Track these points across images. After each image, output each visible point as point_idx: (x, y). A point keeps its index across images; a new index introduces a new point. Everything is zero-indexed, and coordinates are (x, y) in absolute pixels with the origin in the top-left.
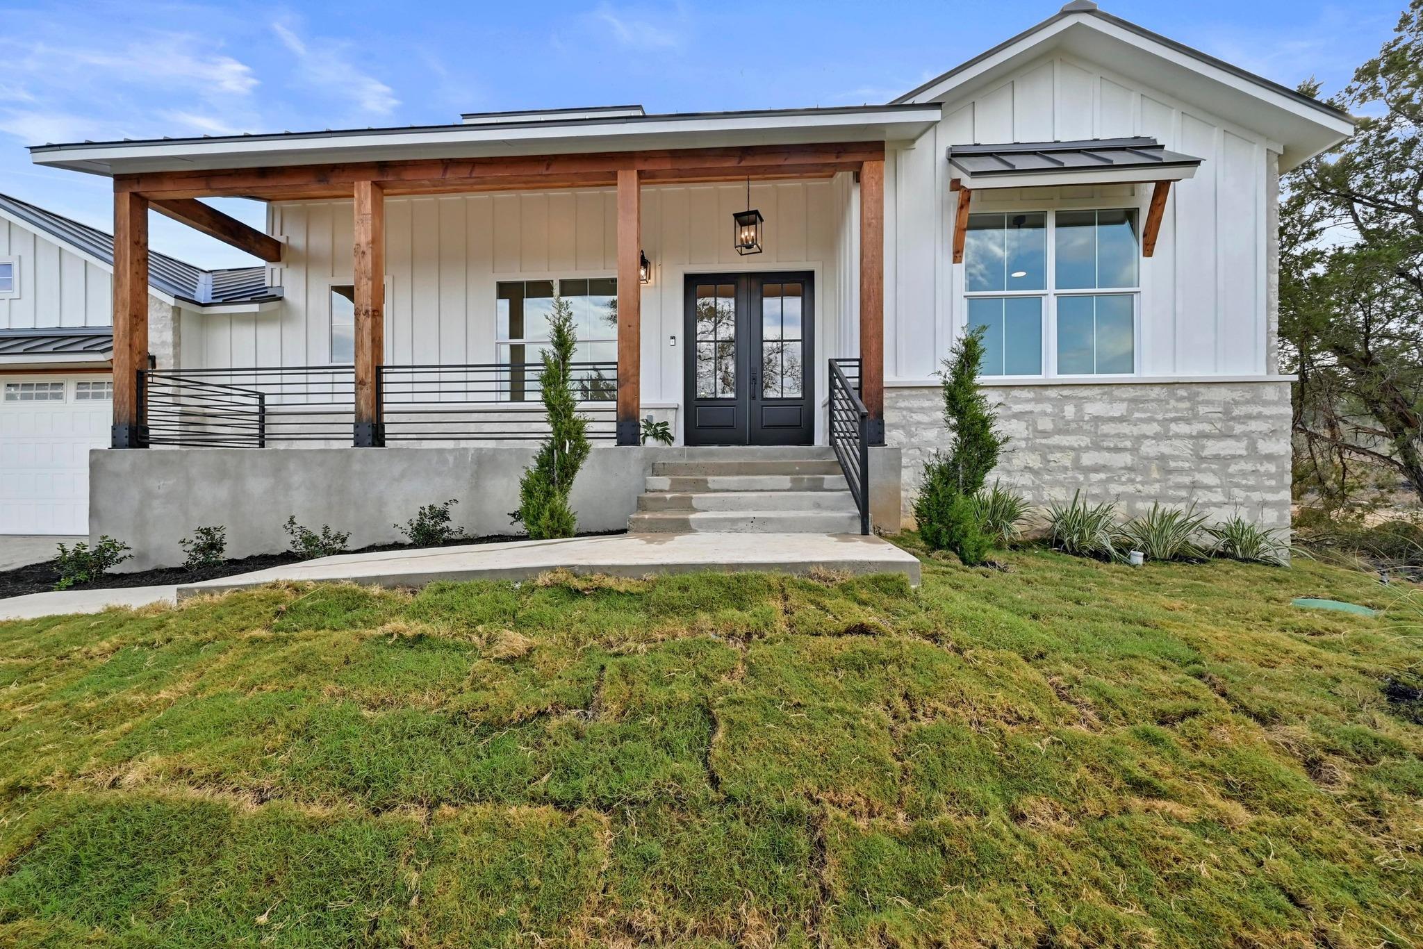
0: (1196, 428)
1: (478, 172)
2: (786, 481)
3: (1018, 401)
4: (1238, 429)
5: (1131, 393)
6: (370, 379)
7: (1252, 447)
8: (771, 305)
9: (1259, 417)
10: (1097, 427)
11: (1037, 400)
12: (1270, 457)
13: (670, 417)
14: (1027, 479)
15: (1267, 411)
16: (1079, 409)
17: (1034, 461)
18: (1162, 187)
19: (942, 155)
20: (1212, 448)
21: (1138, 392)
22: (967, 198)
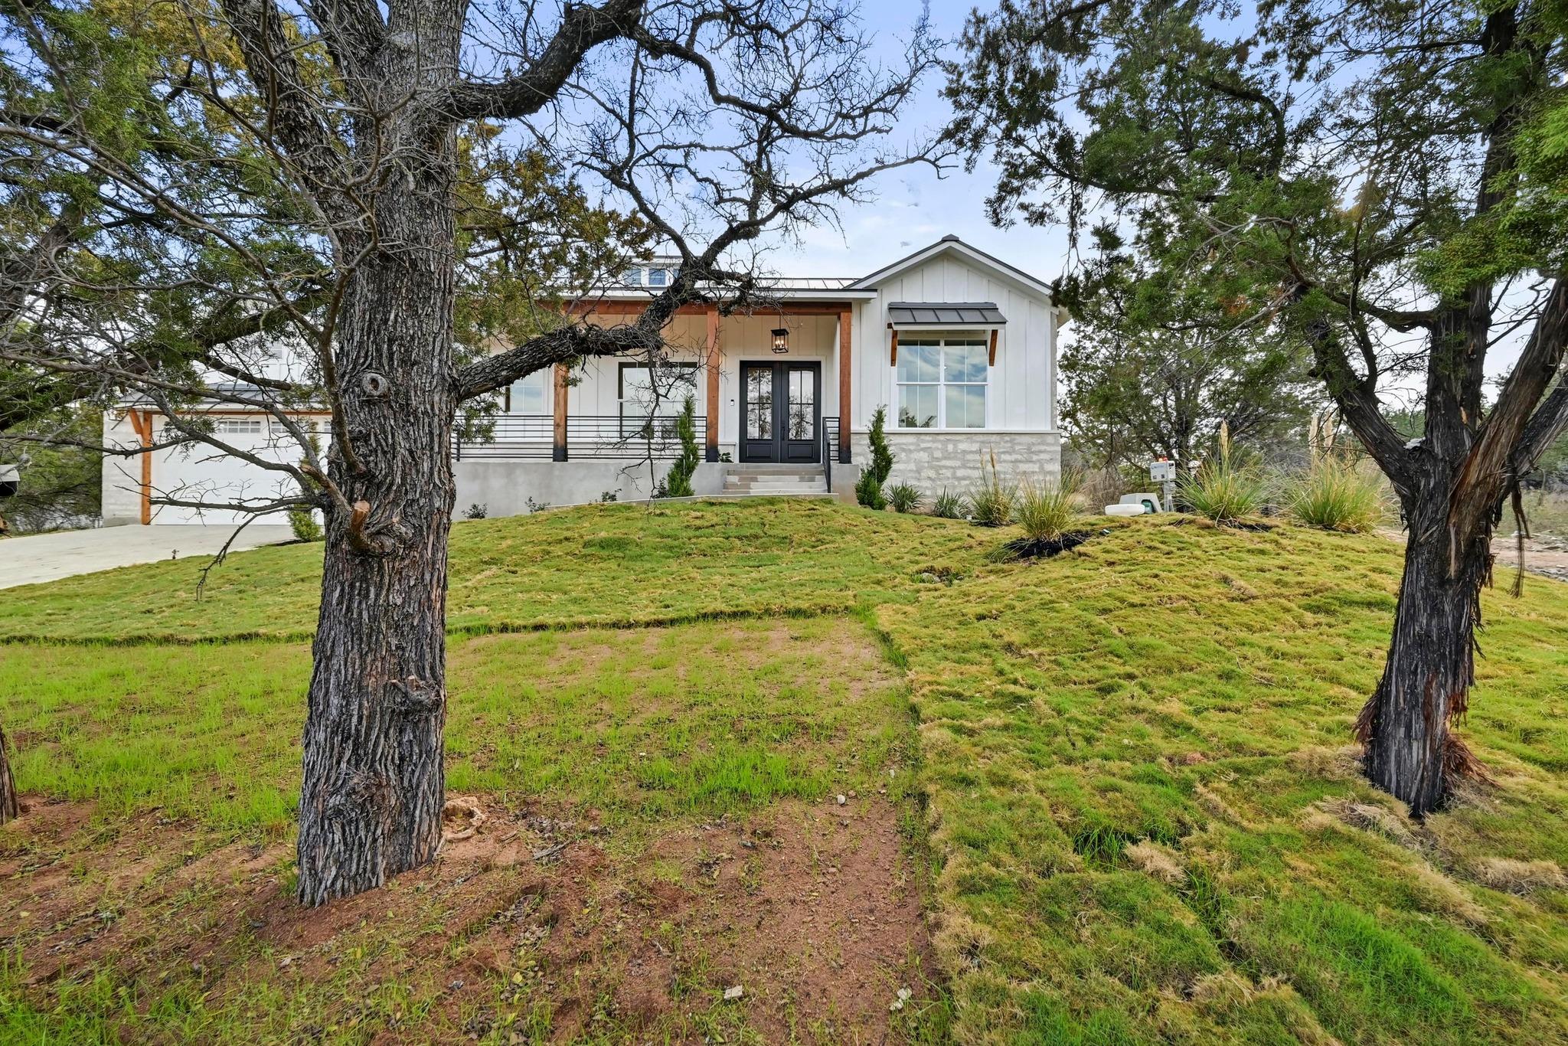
0: (1014, 457)
1: (627, 309)
2: (797, 478)
3: (923, 441)
4: (1035, 458)
5: (981, 438)
6: (562, 423)
7: (1042, 468)
8: (794, 376)
9: (1044, 451)
10: (964, 456)
11: (933, 441)
12: (1051, 473)
13: (731, 450)
15: (1048, 448)
16: (955, 446)
17: (932, 474)
18: (995, 333)
19: (885, 307)
20: (1023, 467)
21: (986, 438)
22: (895, 334)
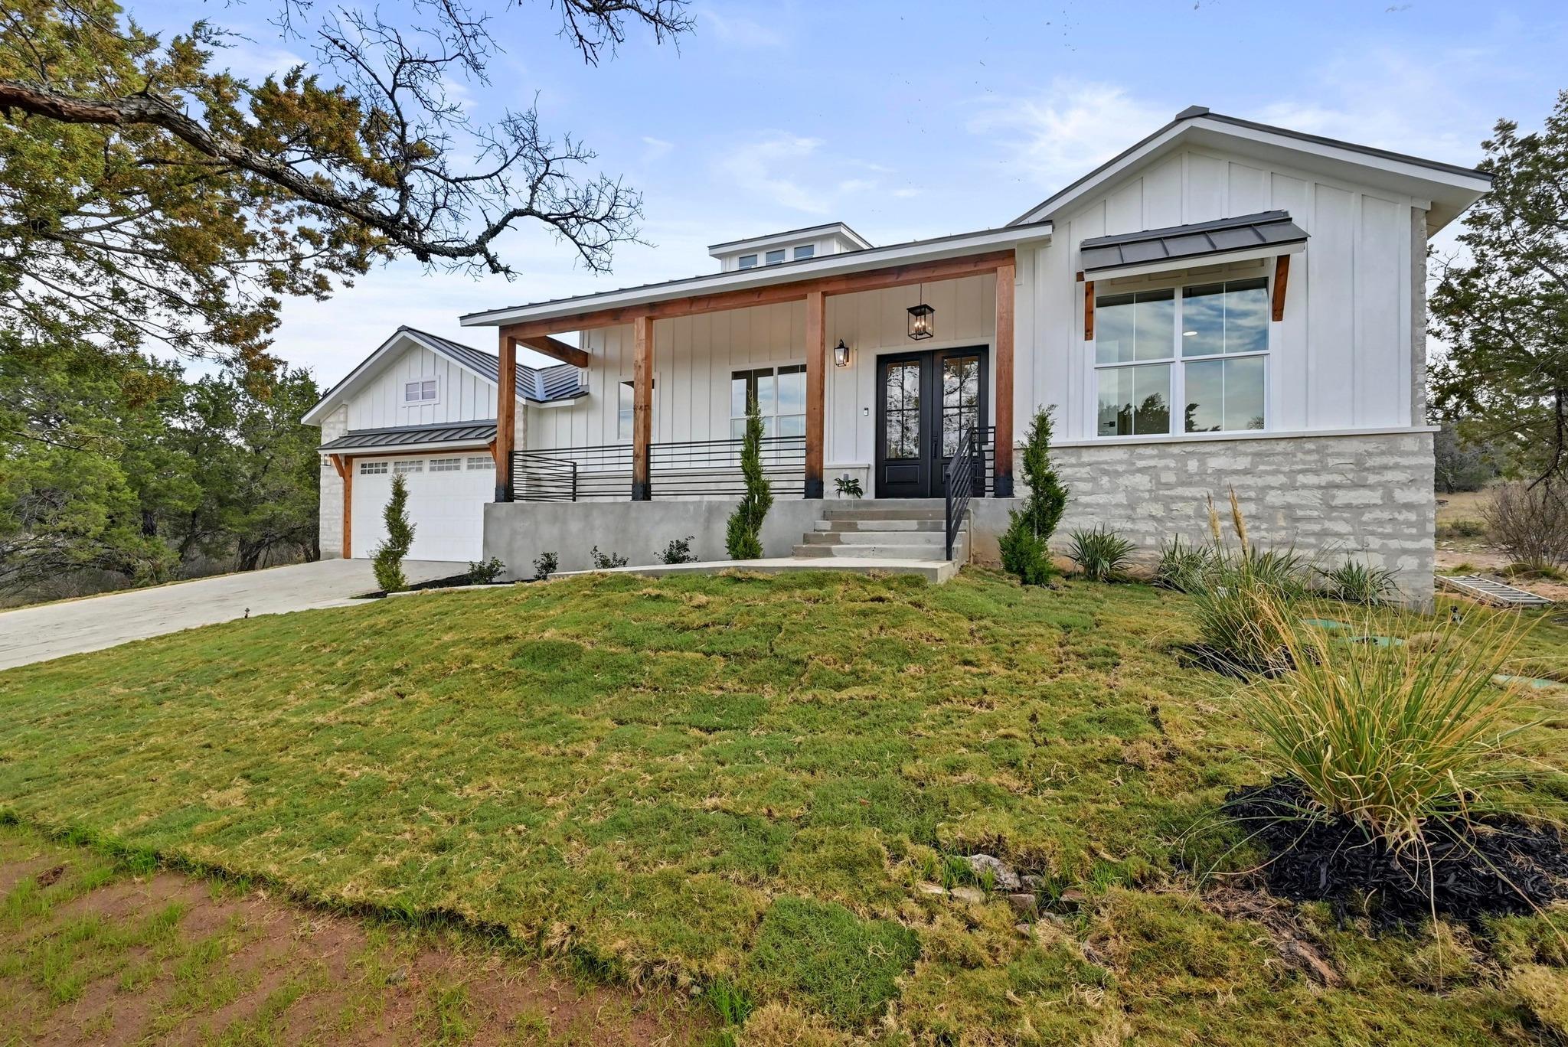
0: (1325, 479)
1: (712, 304)
3: (1142, 457)
4: (1372, 479)
5: (1255, 447)
6: (642, 453)
7: (1388, 497)
9: (1396, 467)
10: (1220, 479)
11: (1161, 457)
12: (1408, 506)
13: (864, 475)
14: (1150, 526)
15: (1404, 461)
16: (1202, 463)
17: (1157, 510)
18: (1283, 261)
19: (1076, 246)
20: (1342, 497)
21: (1263, 447)
22: (1090, 287)
